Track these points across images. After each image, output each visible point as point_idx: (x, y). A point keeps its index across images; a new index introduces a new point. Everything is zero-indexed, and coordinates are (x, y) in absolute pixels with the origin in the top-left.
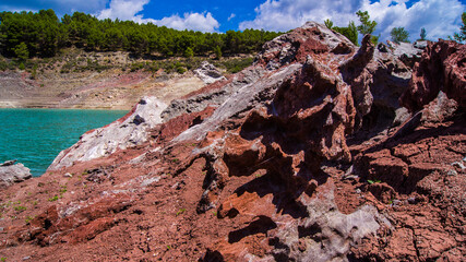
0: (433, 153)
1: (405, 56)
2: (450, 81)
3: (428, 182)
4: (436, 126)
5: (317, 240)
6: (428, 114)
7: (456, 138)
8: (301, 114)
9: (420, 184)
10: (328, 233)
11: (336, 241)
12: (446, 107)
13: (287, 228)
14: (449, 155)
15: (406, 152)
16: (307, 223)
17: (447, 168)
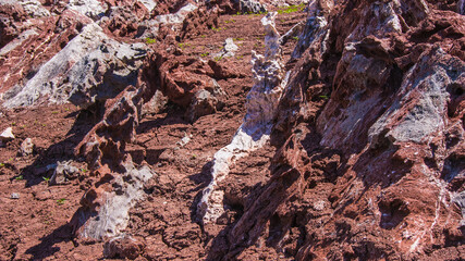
0: (160, 138)
1: (125, 57)
2: (165, 84)
3: (165, 155)
4: (155, 117)
5: (130, 183)
6: (148, 107)
7: (173, 126)
8: (121, 123)
9: (161, 157)
10: (134, 179)
11: (138, 182)
12: (160, 101)
13: (118, 178)
14: (171, 139)
15: (141, 140)
16: (127, 174)
17: (173, 146)
